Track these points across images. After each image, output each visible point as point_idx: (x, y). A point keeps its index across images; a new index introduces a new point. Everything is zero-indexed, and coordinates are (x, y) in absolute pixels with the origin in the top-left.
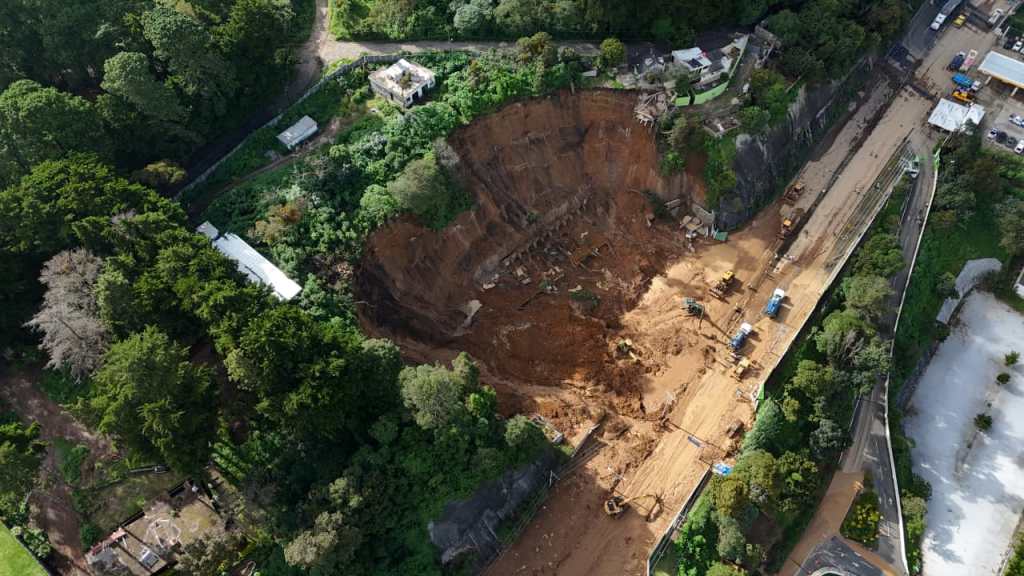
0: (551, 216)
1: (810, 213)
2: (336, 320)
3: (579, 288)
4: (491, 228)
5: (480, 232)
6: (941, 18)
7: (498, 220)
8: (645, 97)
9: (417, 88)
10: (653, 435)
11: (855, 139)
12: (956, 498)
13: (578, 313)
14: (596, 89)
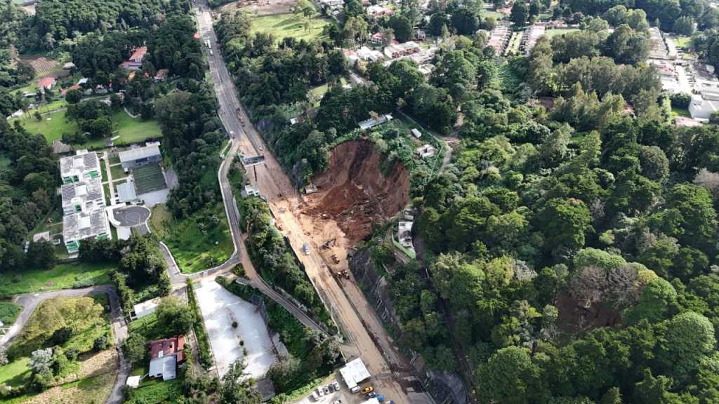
3: (352, 213)
5: (380, 185)
10: (294, 212)
11: (369, 327)
12: (221, 304)
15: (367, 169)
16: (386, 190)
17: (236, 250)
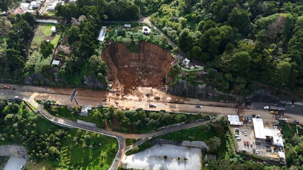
0: (149, 66)
1: (185, 104)
2: (101, 47)
3: (140, 78)
4: (139, 59)
5: (137, 58)
6: (267, 107)
7: (142, 59)
8: (175, 61)
9: (146, 32)
10: (120, 99)
11: (212, 105)
12: (146, 159)
13: (136, 80)
14: (170, 53)
15: (121, 57)
16: (142, 58)
17: (115, 137)
